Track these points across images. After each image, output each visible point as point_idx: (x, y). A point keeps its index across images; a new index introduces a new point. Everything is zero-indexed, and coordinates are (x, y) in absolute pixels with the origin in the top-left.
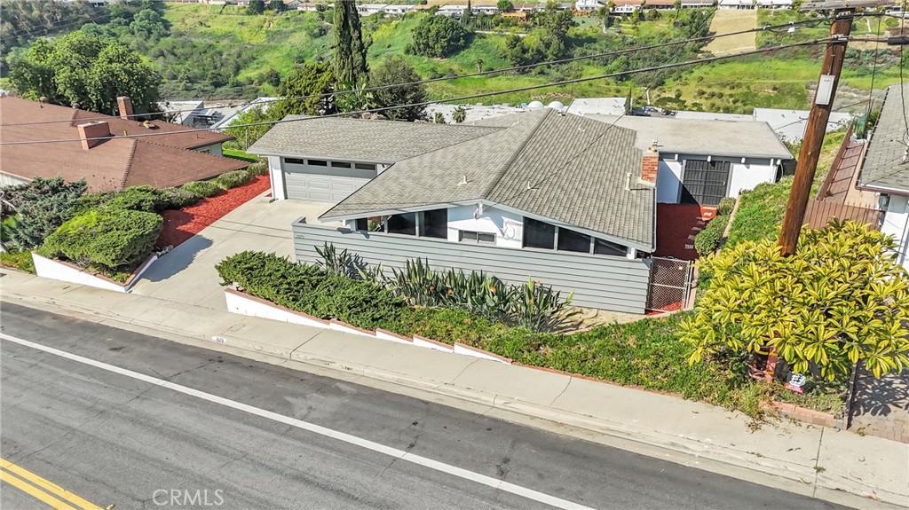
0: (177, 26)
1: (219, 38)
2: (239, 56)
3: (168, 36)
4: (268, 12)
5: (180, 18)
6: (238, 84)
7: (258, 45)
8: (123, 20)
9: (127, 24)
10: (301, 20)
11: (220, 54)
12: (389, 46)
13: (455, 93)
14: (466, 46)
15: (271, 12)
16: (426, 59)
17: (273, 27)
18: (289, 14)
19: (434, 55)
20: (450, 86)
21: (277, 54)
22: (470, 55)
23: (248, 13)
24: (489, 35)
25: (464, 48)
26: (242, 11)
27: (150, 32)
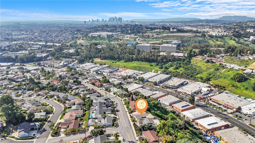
0: (192, 63)
1: (197, 67)
2: (199, 71)
3: (189, 65)
4: (209, 63)
5: (193, 61)
6: (195, 78)
7: (204, 70)
8: (183, 61)
9: (183, 62)
10: (215, 66)
11: (196, 70)
12: (229, 76)
13: (235, 91)
14: (245, 81)
15: (210, 63)
16: (234, 81)
17: (209, 66)
18: (213, 64)
19: (236, 81)
20: (235, 89)
21: (206, 73)
22: (244, 83)
23: (206, 63)
24: (252, 80)
25: (244, 81)
26: (205, 62)
27: (186, 64)
